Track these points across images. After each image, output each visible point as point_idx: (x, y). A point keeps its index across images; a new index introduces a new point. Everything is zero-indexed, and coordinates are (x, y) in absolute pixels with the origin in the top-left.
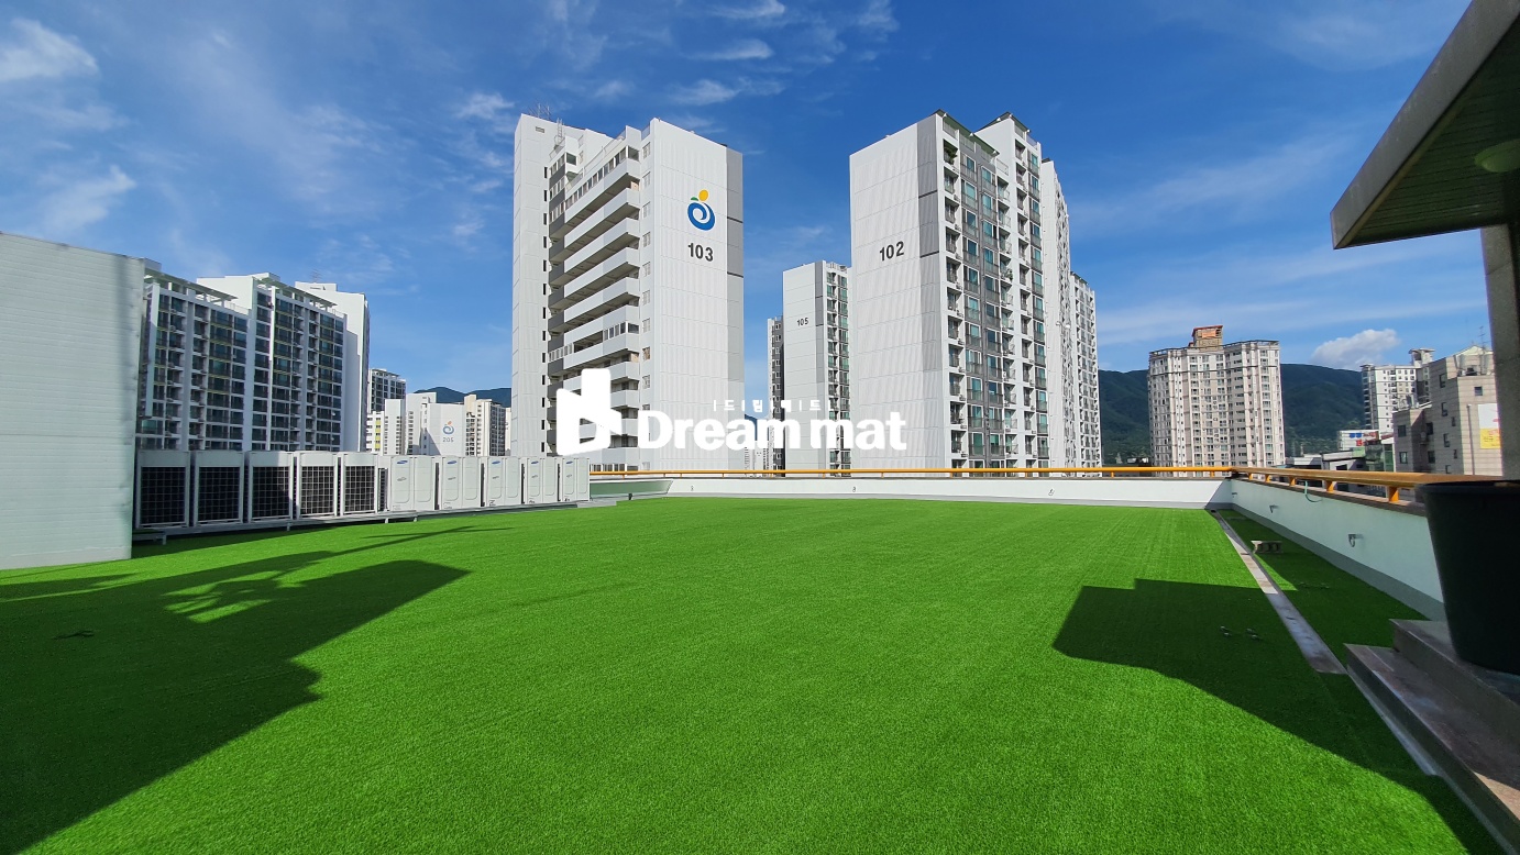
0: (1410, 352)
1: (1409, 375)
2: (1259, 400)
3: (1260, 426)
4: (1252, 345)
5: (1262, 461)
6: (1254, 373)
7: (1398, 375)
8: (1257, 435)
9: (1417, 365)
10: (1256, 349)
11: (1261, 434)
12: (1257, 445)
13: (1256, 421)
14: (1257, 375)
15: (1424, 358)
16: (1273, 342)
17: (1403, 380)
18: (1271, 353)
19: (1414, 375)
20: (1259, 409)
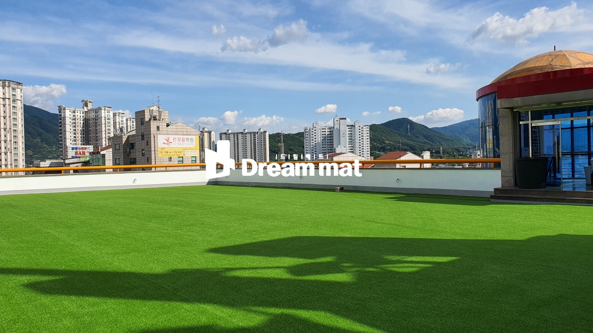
0: (82, 101)
1: (82, 115)
2: (10, 122)
3: (11, 141)
4: (7, 83)
5: (11, 165)
6: (7, 103)
7: (76, 114)
8: (9, 146)
9: (86, 109)
10: (9, 86)
11: (11, 146)
12: (9, 154)
13: (8, 136)
14: (9, 105)
15: (89, 105)
16: (19, 84)
17: (79, 117)
18: (18, 91)
19: (84, 115)
20: (10, 129)
